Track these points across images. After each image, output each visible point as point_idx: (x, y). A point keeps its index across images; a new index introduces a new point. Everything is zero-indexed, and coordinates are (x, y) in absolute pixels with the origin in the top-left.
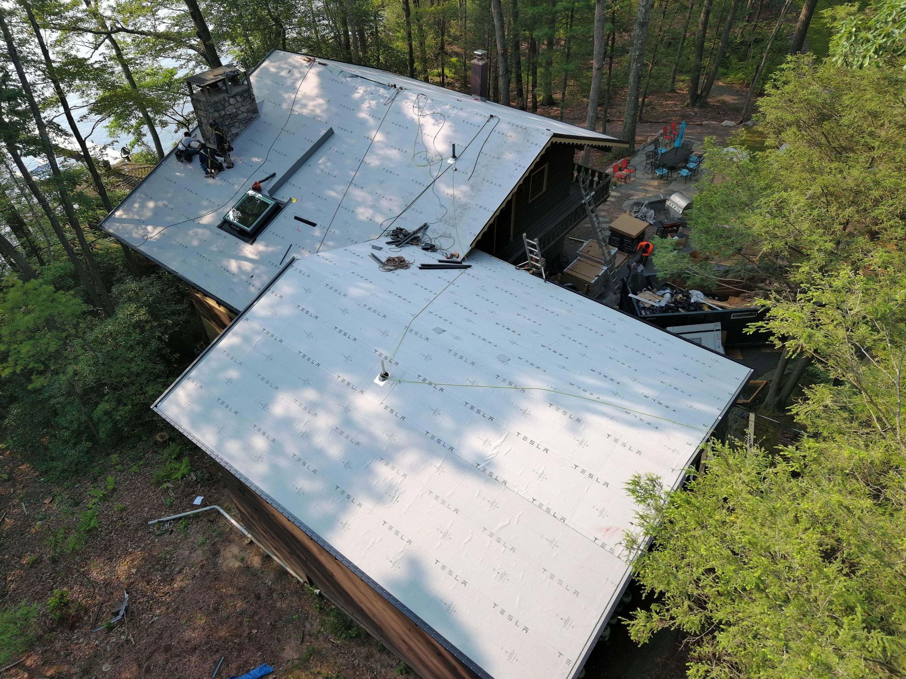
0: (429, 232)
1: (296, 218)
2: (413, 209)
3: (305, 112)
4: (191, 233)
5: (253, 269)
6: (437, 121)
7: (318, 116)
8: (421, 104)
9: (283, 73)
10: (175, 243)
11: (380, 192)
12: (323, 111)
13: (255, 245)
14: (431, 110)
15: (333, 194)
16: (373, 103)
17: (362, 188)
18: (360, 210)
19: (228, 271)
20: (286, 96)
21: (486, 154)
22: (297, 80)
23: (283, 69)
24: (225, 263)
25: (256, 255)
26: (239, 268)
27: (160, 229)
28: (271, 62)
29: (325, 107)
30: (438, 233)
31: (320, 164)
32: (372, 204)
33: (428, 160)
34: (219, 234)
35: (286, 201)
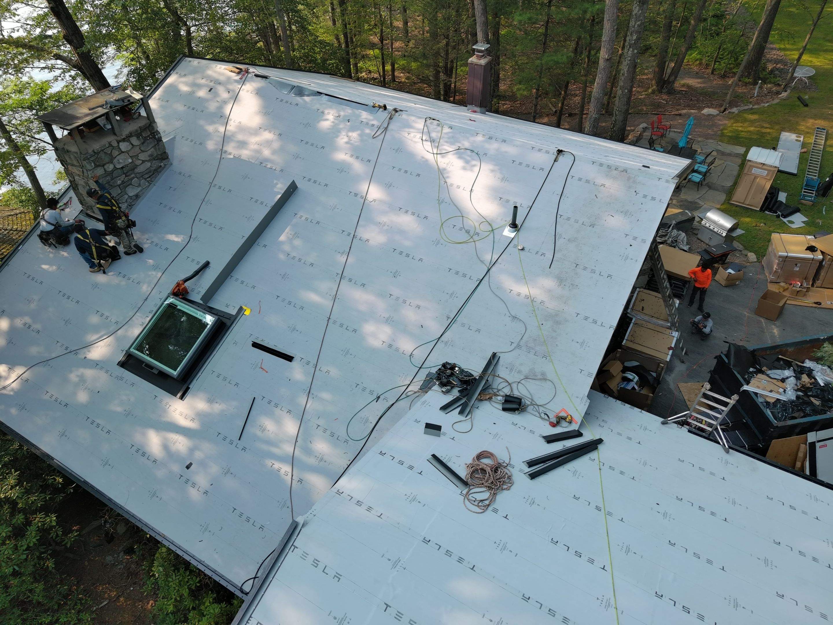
0: (502, 371)
1: (256, 345)
2: (463, 325)
3: (245, 154)
4: (73, 377)
5: (192, 450)
6: (467, 162)
7: (267, 160)
8: (434, 135)
9: (202, 93)
10: (46, 397)
11: (396, 292)
12: (274, 152)
13: (188, 398)
14: (452, 144)
15: (314, 297)
16: (354, 135)
17: (363, 285)
18: (369, 328)
19: (144, 454)
20: (210, 128)
21: (568, 219)
22: (225, 102)
23: (200, 86)
24: (138, 438)
25: (193, 420)
26: (166, 447)
27: (19, 371)
28: (181, 76)
29: (276, 145)
30: (519, 372)
31: (282, 243)
32: (387, 315)
33: (468, 232)
34: (122, 379)
35: (233, 312)
